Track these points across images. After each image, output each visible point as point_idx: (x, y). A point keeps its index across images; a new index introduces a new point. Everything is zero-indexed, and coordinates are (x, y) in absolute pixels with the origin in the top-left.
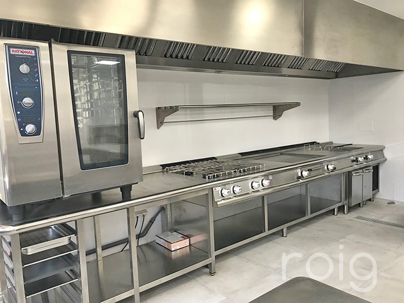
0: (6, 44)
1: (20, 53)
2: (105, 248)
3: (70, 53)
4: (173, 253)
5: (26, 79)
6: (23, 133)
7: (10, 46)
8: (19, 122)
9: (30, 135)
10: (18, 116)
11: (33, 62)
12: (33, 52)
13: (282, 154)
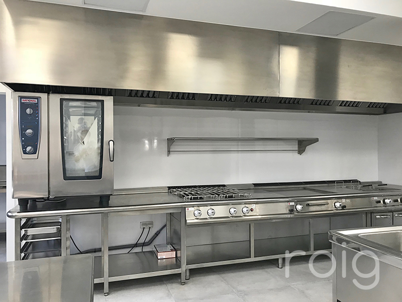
0: (19, 96)
1: (28, 102)
2: (110, 249)
3: (62, 100)
4: (159, 261)
5: (30, 118)
6: (25, 152)
7: (21, 97)
8: (22, 145)
9: (29, 153)
10: (22, 141)
11: (36, 107)
12: (36, 100)
13: (305, 189)
